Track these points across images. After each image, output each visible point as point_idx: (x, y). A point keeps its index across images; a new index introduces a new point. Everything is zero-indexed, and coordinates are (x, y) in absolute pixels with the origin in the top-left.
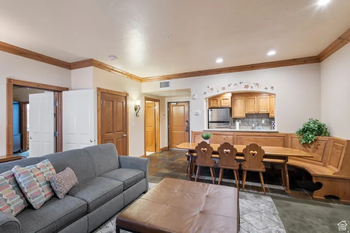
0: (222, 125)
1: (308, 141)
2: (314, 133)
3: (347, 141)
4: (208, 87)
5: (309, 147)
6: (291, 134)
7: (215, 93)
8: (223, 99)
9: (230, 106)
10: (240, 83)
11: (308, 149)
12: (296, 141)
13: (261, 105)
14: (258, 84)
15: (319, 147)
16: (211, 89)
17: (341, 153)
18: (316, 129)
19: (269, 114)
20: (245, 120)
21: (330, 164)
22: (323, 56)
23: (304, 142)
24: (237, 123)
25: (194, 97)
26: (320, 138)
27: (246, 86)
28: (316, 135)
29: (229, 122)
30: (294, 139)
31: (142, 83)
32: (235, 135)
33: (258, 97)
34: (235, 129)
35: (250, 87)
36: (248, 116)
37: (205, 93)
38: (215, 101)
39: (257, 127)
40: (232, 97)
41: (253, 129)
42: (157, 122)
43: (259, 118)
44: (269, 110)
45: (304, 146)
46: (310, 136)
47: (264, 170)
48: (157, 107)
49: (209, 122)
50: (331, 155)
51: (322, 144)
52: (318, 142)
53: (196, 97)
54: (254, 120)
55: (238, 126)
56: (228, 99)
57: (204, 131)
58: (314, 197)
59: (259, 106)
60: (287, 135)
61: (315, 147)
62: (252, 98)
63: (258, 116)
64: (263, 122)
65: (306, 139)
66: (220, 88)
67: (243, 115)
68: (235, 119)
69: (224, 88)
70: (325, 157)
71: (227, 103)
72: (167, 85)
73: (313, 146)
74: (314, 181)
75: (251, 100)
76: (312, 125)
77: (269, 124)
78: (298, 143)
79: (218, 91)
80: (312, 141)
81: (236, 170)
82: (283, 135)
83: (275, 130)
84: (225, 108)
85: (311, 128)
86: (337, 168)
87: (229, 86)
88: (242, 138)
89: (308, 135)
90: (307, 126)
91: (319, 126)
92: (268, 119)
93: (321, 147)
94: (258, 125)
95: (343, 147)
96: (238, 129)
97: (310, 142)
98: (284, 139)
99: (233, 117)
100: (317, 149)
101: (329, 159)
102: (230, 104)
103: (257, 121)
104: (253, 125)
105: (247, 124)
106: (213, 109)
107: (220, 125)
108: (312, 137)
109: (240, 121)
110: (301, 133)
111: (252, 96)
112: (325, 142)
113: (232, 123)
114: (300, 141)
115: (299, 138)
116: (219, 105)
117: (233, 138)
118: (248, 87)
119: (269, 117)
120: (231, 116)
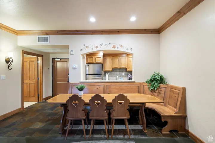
0: (96, 77)
1: (155, 88)
2: (158, 82)
3: (183, 88)
4: (84, 45)
5: (155, 92)
6: (143, 83)
7: (89, 51)
8: (97, 57)
9: (102, 63)
10: (110, 44)
11: (155, 93)
12: (146, 87)
13: (122, 62)
14: (122, 46)
15: (161, 92)
16: (87, 47)
17: (178, 97)
18: (159, 79)
19: (126, 69)
20: (112, 72)
21: (169, 104)
22: (161, 30)
23: (152, 89)
24: (107, 75)
25: (71, 53)
26: (162, 85)
27: (113, 46)
28: (159, 84)
29: (101, 75)
30: (145, 86)
31: (18, 36)
32: (105, 85)
33: (121, 57)
34: (105, 79)
35: (116, 47)
36: (114, 70)
37: (82, 50)
38: (91, 58)
39: (119, 78)
40: (103, 57)
41: (117, 79)
42: (40, 75)
43: (121, 72)
44: (127, 66)
45: (152, 92)
46: (156, 84)
47: (129, 117)
48: (40, 62)
49: (86, 75)
50: (169, 98)
51: (163, 89)
52: (160, 89)
53: (73, 53)
54: (118, 73)
55: (107, 78)
56: (100, 57)
57: (80, 82)
58: (163, 133)
59: (121, 63)
60: (141, 83)
61: (158, 92)
62: (117, 58)
63: (120, 70)
64: (123, 74)
65: (153, 86)
66: (93, 46)
67: (111, 70)
68: (106, 73)
69: (97, 47)
70: (165, 99)
71: (100, 60)
72: (46, 40)
73: (157, 92)
74: (163, 120)
75: (116, 59)
76: (156, 77)
77: (127, 76)
78: (148, 90)
79: (92, 49)
80: (157, 88)
81: (106, 120)
82: (138, 84)
83: (133, 80)
84: (99, 64)
85: (156, 79)
86: (176, 108)
87: (101, 45)
88: (110, 87)
89: (155, 84)
90: (153, 77)
91: (160, 77)
92: (126, 72)
93: (163, 92)
94: (120, 77)
95: (179, 93)
96: (107, 80)
97: (156, 88)
98: (139, 86)
99: (104, 71)
100: (160, 93)
101: (168, 100)
102: (102, 61)
103: (120, 74)
104: (117, 76)
105: (113, 76)
106: (89, 65)
107: (95, 77)
108: (157, 85)
109: (109, 74)
110: (150, 82)
111: (116, 56)
112: (165, 88)
113: (104, 75)
114: (149, 88)
115: (148, 86)
116: (94, 62)
117: (104, 87)
118: (115, 47)
119: (126, 71)
120: (103, 70)
